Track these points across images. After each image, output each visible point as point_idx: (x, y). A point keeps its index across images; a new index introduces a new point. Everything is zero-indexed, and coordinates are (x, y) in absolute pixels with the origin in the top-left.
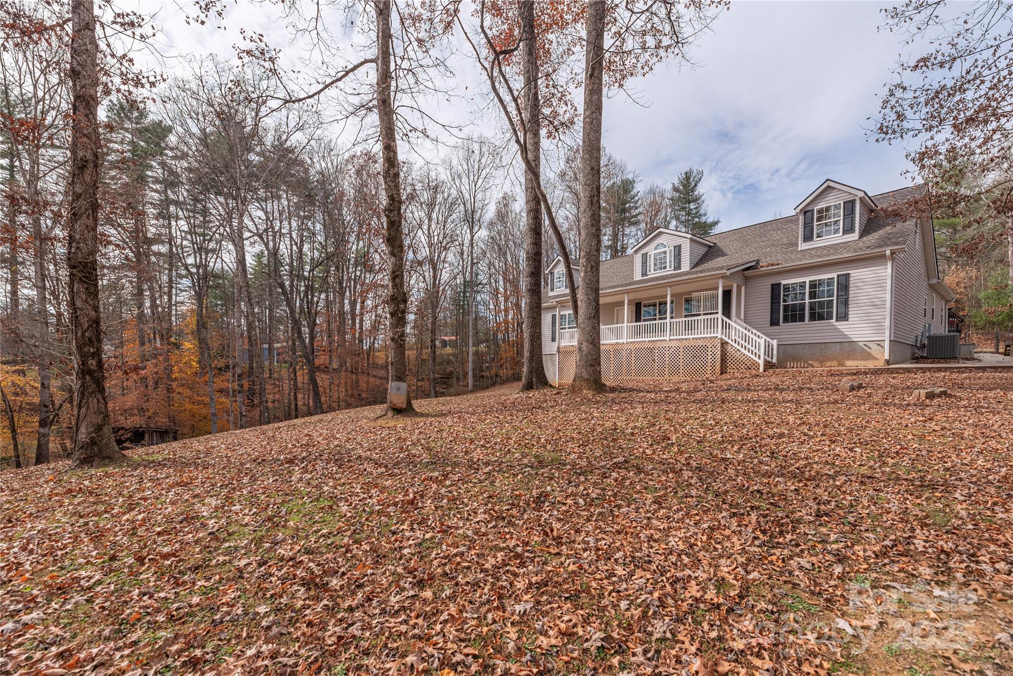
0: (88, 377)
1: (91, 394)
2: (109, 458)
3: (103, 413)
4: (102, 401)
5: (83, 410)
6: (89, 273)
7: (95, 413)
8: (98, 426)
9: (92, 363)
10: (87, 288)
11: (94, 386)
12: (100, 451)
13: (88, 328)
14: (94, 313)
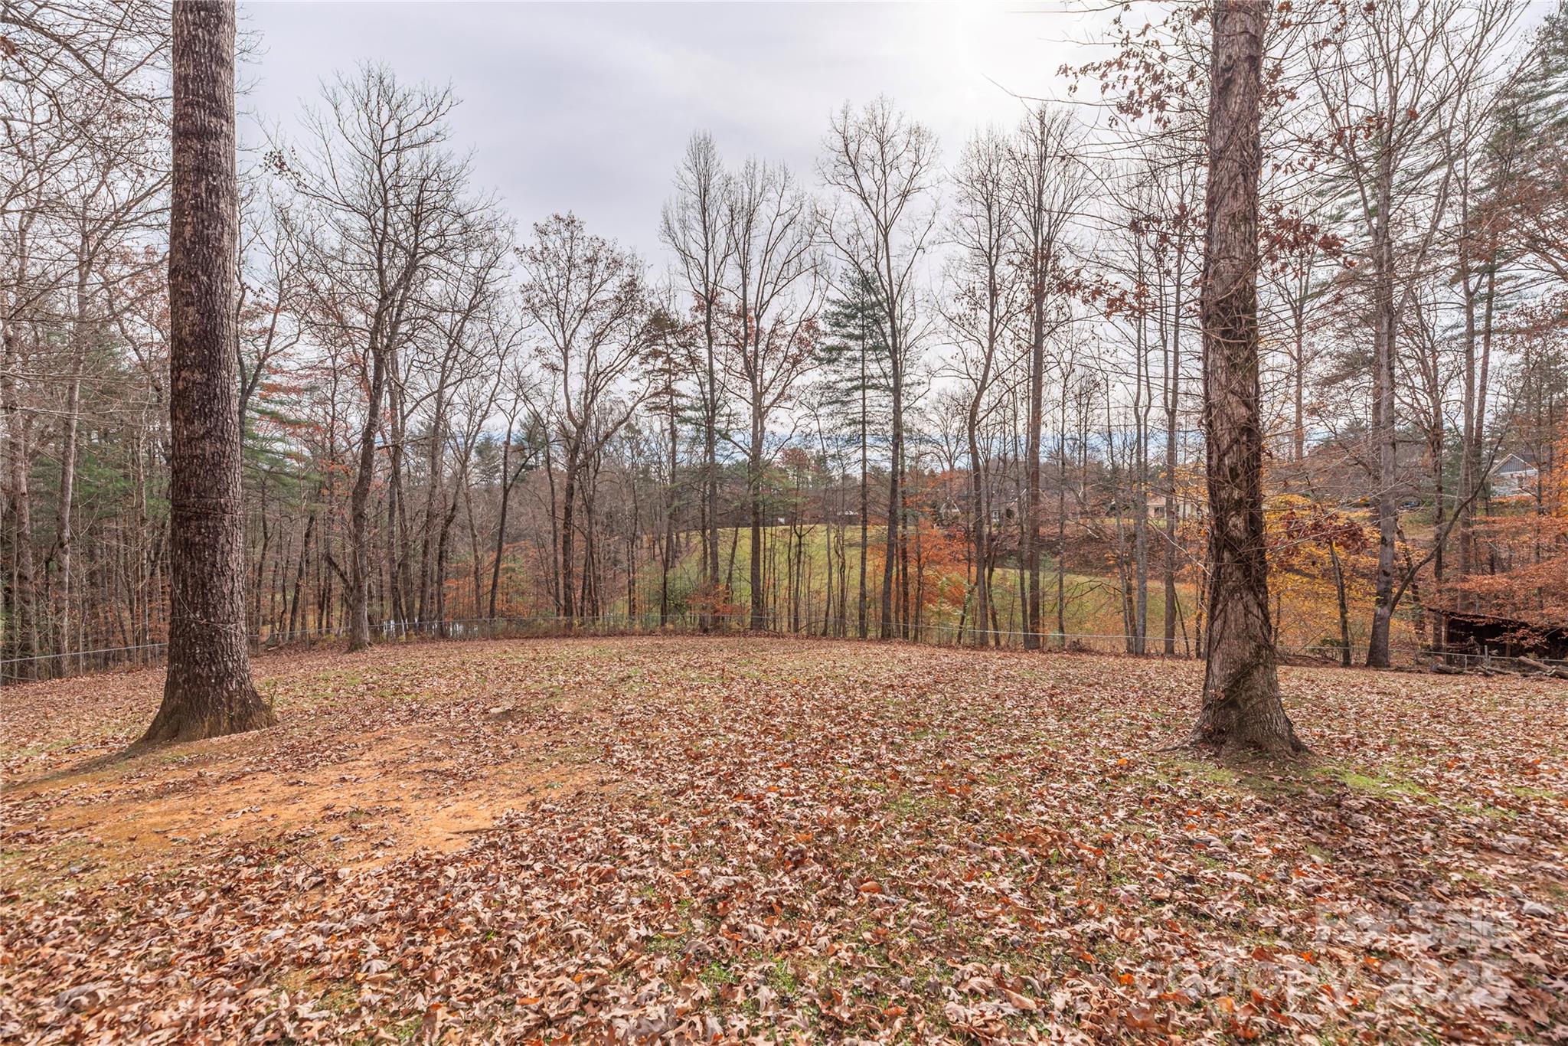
0: (1226, 555)
1: (1235, 590)
2: (1258, 746)
3: (1254, 638)
4: (1256, 610)
5: (1218, 624)
6: (1233, 322)
7: (1238, 637)
8: (1244, 666)
9: (1237, 523)
10: (1228, 359)
11: (1238, 574)
12: (1241, 723)
13: (1230, 447)
14: (1243, 410)
